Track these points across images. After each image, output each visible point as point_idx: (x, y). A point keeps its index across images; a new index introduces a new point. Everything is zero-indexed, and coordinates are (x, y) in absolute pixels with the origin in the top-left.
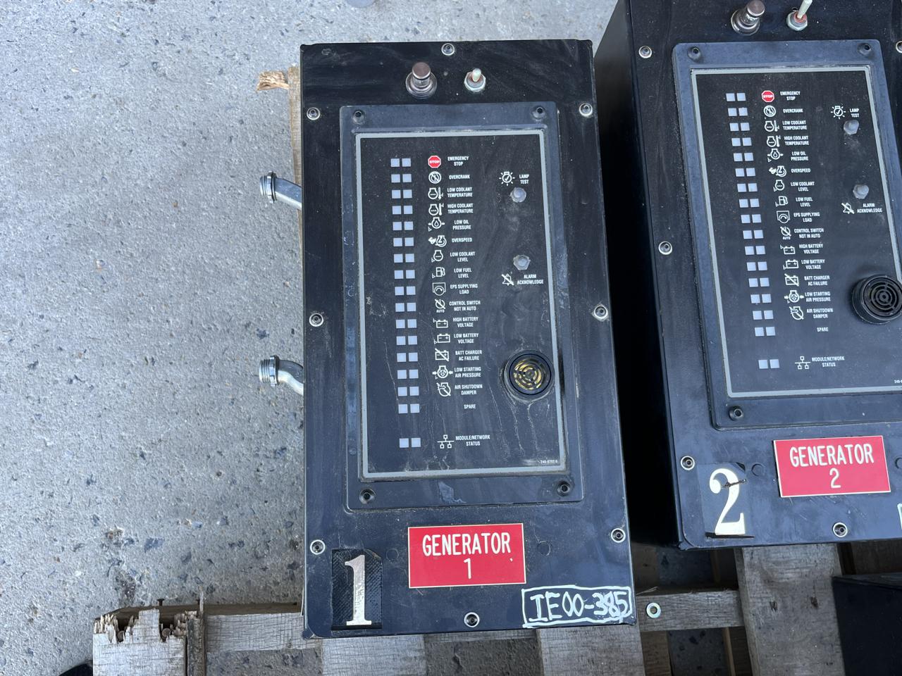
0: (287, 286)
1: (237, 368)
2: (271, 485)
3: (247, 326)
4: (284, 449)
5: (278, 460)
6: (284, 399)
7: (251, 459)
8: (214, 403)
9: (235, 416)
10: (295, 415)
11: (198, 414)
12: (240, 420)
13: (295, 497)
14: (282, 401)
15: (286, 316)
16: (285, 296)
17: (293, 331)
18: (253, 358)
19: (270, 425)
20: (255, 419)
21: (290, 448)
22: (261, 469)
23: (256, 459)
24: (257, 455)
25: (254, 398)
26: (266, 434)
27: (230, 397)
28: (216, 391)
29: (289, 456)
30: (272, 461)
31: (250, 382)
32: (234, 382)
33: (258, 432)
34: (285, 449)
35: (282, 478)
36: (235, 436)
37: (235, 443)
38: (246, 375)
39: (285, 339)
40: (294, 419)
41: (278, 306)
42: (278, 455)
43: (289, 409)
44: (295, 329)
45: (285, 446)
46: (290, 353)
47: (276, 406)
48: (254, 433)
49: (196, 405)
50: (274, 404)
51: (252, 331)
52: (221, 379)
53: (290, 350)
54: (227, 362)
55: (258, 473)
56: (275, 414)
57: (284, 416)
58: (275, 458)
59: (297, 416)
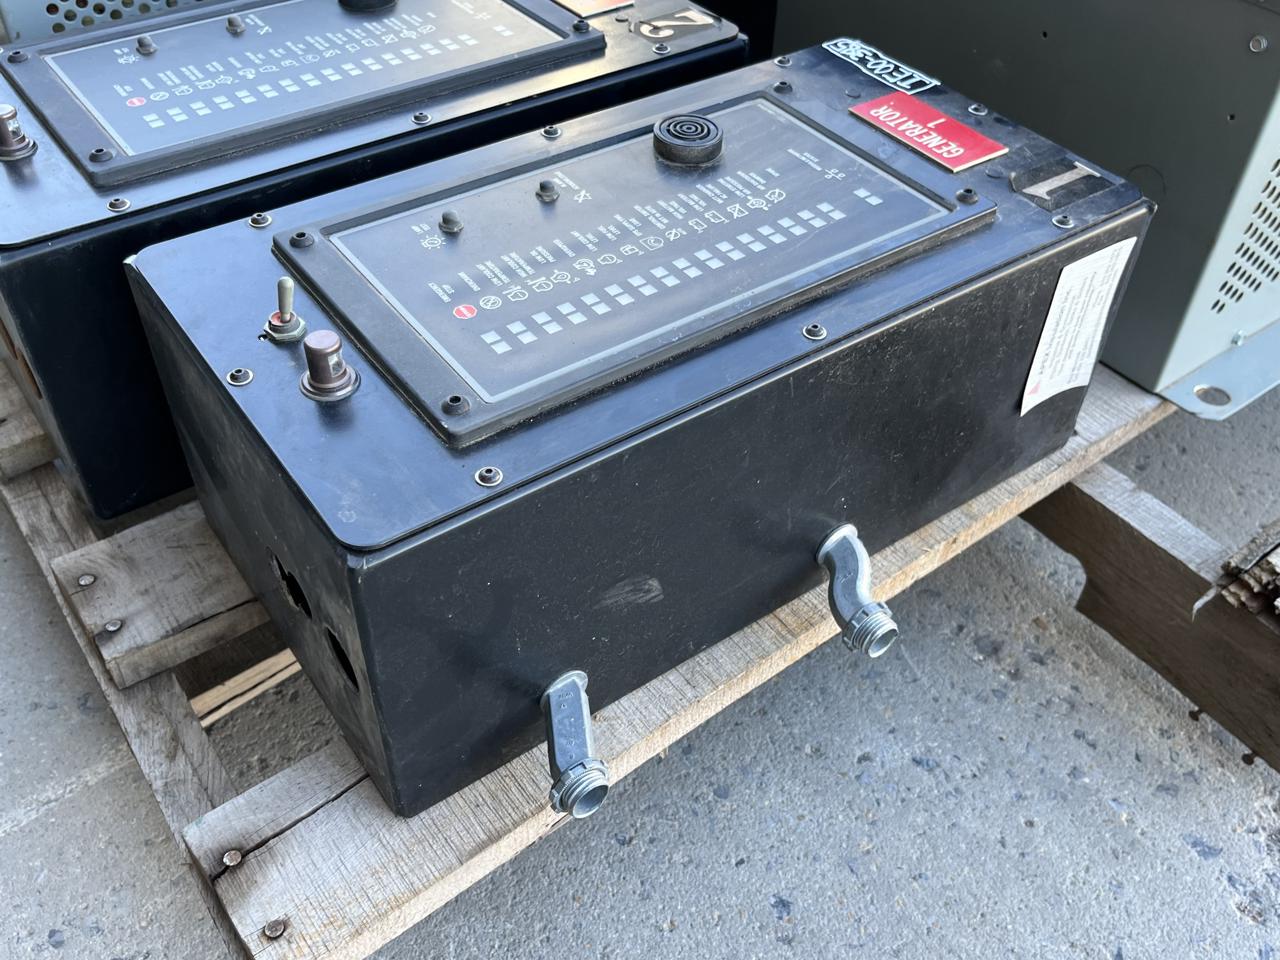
0: (671, 922)
1: (866, 907)
2: (974, 747)
3: (788, 941)
4: (917, 762)
5: (937, 760)
6: (850, 806)
7: (969, 794)
8: (946, 904)
9: (936, 858)
10: (858, 777)
11: (982, 915)
12: (935, 848)
13: (960, 708)
14: (855, 807)
15: (722, 889)
16: (691, 914)
17: (741, 862)
18: (830, 893)
19: (903, 800)
20: (913, 827)
21: (907, 754)
22: (969, 773)
23: (963, 787)
24: (957, 790)
25: (886, 850)
26: (919, 797)
27: (915, 884)
28: (927, 914)
29: (918, 750)
30: (946, 765)
31: (868, 871)
32: (889, 896)
33: (926, 811)
34: (914, 760)
35: (955, 739)
36: (961, 838)
37: (971, 832)
38: (863, 885)
39: (761, 866)
40: (865, 775)
41: (716, 914)
42: (931, 763)
43: (858, 790)
44: (734, 862)
45: (910, 762)
46: (776, 844)
47: (869, 811)
48: (933, 815)
49: (975, 929)
50: (870, 815)
51: (789, 925)
52: (903, 919)
53: (772, 847)
54: (870, 930)
55: (977, 773)
56: (882, 805)
57: (873, 791)
58: (938, 765)
59: (857, 773)
